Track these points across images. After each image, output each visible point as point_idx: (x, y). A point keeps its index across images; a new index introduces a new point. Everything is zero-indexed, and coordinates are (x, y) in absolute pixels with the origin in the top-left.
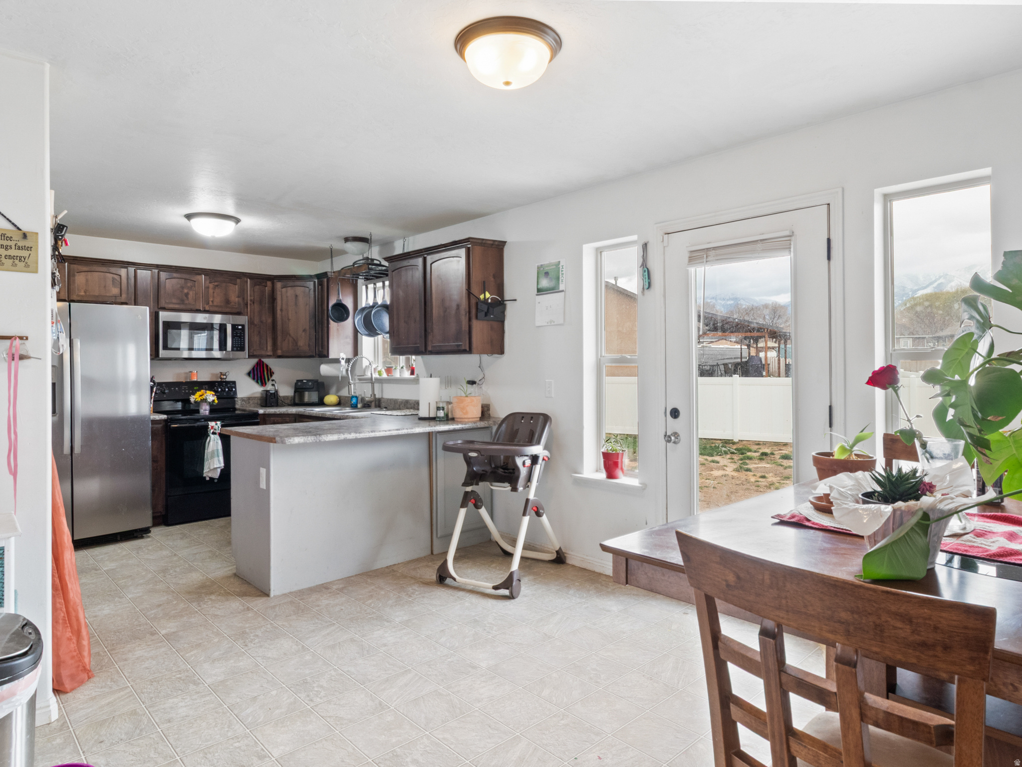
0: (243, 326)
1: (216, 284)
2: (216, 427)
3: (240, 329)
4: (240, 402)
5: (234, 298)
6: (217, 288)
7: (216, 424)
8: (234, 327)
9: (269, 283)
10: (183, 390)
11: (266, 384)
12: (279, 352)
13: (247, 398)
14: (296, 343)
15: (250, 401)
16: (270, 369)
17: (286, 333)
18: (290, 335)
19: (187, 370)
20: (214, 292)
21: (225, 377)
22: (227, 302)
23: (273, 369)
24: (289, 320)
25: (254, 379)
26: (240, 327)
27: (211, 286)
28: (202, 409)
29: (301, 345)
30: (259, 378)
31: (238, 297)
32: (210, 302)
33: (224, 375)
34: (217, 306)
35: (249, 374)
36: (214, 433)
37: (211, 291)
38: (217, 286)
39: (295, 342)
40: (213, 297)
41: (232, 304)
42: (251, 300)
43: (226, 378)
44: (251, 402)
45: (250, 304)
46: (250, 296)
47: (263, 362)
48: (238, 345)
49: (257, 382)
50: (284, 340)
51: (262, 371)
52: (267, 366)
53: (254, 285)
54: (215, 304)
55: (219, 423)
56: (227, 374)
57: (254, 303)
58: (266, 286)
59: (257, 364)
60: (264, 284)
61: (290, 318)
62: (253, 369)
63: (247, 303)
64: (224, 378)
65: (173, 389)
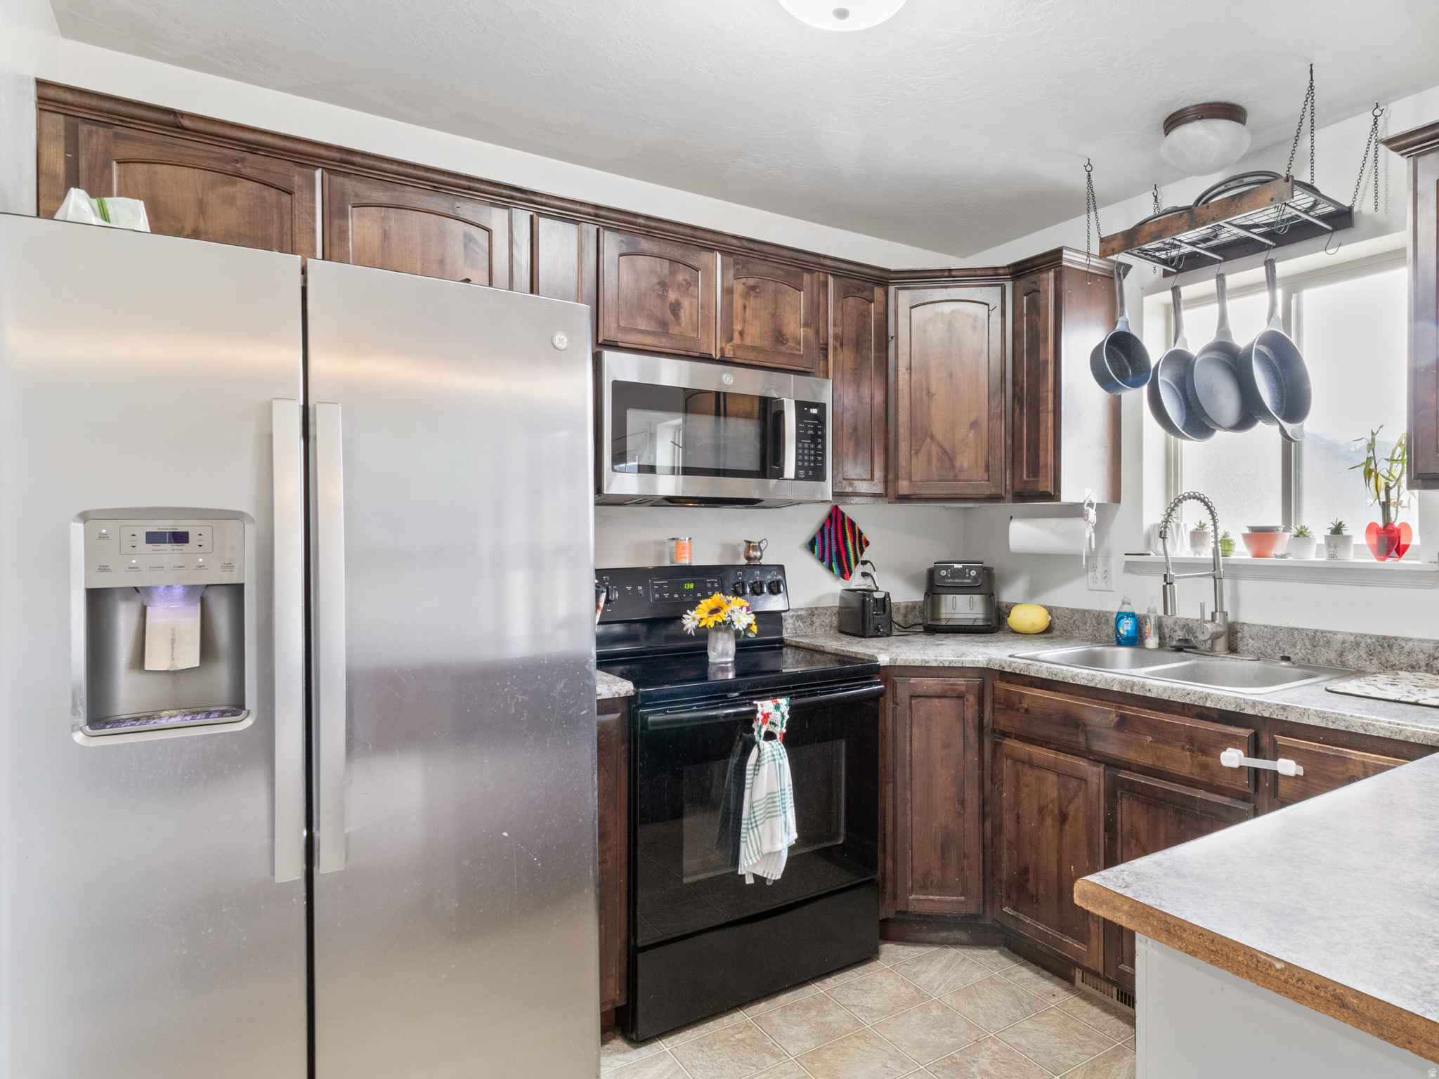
0: (823, 407)
1: (751, 282)
2: (776, 716)
3: (815, 417)
4: (790, 621)
5: (795, 328)
6: (752, 293)
7: (777, 707)
8: (801, 407)
9: (878, 292)
10: (657, 591)
11: (851, 572)
12: (904, 487)
13: (807, 609)
14: (952, 460)
15: (814, 619)
16: (860, 533)
17: (921, 433)
18: (932, 438)
19: (664, 535)
20: (745, 307)
21: (759, 554)
22: (779, 337)
23: (868, 534)
24: (930, 395)
25: (822, 559)
26: (814, 411)
27: (739, 288)
28: (714, 650)
29: (966, 465)
30: (834, 559)
31: (806, 325)
32: (736, 335)
33: (755, 549)
34: (754, 348)
35: (811, 545)
36: (770, 736)
37: (738, 301)
38: (753, 288)
39: (948, 457)
40: (744, 321)
41: (791, 343)
42: (836, 337)
43: (760, 558)
44: (817, 622)
45: (835, 349)
46: (835, 325)
47: (843, 514)
48: (810, 461)
49: (831, 568)
50: (917, 452)
51: (840, 537)
52: (852, 524)
53: (844, 293)
54: (748, 341)
55: (783, 702)
56: (763, 546)
57: (842, 345)
58: (871, 303)
59: (830, 516)
60: (866, 294)
61: (934, 389)
62: (821, 530)
63: (827, 344)
64: (755, 558)
65: (629, 588)
